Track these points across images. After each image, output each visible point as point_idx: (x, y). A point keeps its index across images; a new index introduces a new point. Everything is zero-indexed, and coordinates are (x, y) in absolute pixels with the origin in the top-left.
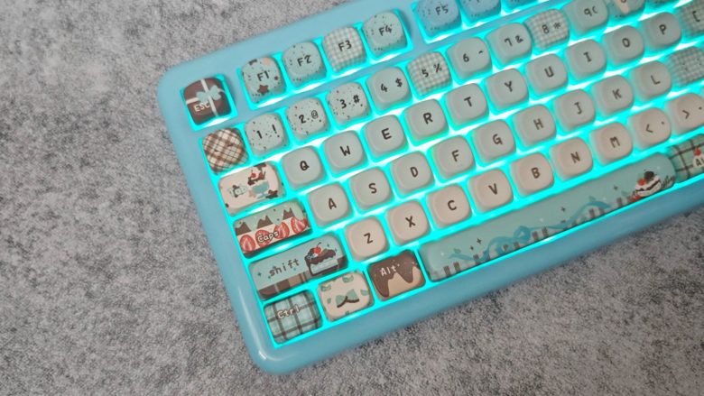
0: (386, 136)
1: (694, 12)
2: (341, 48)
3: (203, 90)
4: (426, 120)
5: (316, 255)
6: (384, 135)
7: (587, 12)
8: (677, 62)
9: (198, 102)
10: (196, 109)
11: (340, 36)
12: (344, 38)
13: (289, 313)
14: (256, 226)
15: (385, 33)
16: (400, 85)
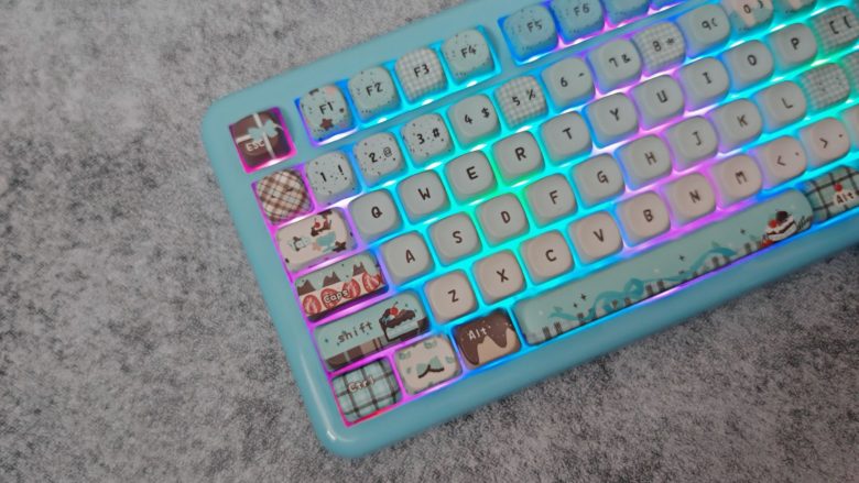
0: (471, 176)
1: (832, 23)
2: (416, 73)
3: (255, 125)
4: (518, 155)
5: (392, 317)
6: (470, 175)
7: (706, 25)
8: (812, 82)
9: (250, 140)
10: (249, 149)
11: (416, 59)
12: (420, 62)
13: (362, 385)
14: (321, 284)
15: (468, 55)
16: (487, 115)
